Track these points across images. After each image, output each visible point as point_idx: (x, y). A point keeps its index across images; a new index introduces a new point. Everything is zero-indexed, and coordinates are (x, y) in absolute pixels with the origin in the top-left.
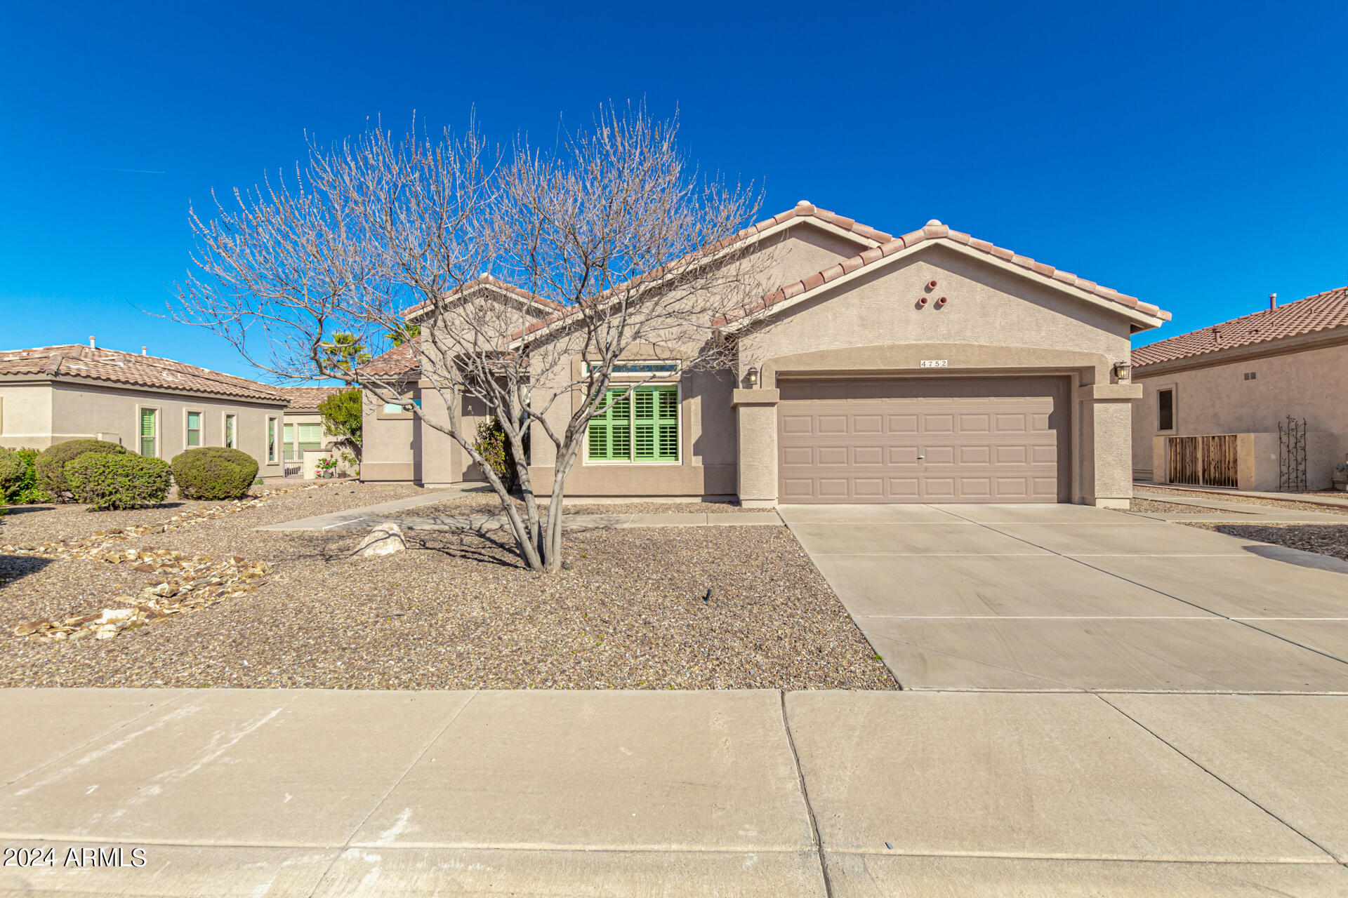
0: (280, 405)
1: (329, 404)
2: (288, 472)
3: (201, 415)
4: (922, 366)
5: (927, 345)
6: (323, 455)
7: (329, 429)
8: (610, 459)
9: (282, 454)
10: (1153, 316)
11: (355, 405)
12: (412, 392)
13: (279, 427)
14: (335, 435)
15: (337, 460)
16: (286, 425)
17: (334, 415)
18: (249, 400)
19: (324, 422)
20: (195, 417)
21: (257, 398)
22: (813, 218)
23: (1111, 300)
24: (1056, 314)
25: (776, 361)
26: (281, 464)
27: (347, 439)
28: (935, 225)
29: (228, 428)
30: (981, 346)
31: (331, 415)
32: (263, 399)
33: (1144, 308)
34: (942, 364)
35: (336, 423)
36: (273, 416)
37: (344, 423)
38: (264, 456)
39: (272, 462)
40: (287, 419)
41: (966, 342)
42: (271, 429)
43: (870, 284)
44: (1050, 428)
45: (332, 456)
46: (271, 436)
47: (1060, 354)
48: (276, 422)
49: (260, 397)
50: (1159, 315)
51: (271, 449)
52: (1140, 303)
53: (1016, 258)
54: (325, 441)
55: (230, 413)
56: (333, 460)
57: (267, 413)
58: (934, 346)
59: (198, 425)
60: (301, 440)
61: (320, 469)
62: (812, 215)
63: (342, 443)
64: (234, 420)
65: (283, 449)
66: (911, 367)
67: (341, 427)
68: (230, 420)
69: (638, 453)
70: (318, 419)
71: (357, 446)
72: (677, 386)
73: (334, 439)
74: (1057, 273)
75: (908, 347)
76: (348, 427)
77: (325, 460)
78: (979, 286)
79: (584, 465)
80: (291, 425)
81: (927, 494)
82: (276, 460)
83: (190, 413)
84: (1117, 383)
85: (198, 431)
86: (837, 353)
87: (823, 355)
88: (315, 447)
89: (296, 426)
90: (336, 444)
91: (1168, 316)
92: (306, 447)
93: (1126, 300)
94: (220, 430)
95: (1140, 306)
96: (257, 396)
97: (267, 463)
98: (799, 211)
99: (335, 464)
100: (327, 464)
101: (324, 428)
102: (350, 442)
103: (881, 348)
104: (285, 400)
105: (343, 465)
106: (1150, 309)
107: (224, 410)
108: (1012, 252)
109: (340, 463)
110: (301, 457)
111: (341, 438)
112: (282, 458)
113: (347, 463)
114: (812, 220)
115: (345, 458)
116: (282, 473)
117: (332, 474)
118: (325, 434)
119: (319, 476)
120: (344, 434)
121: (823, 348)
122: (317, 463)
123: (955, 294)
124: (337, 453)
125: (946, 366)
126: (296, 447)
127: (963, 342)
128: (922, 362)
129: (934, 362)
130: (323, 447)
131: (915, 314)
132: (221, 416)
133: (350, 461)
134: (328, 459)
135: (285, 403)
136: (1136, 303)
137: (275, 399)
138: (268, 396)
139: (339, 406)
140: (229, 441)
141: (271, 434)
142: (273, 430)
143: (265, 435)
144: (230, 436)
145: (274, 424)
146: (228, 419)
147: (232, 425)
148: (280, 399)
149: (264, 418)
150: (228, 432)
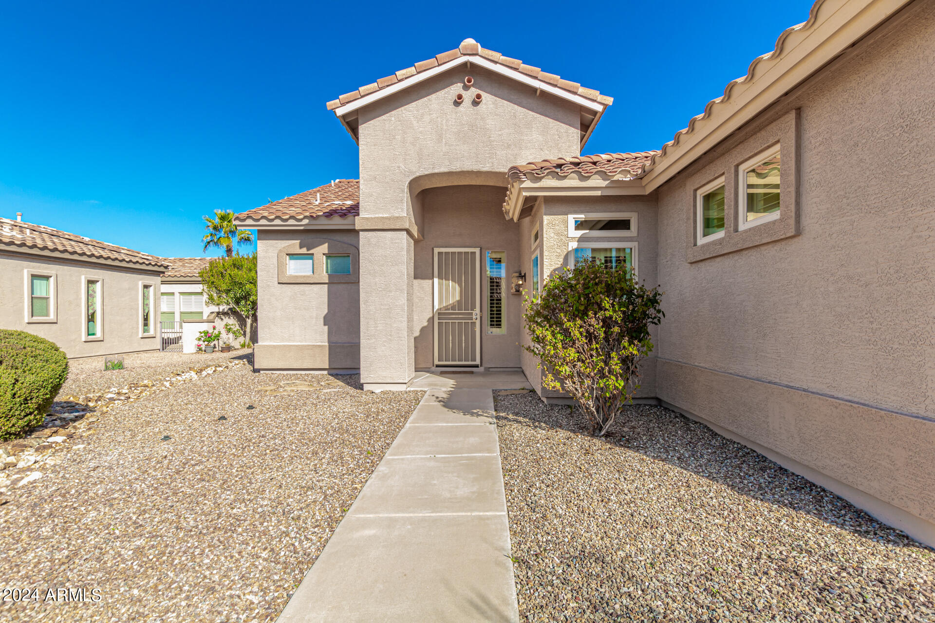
0: (157, 270)
1: (211, 270)
2: (167, 343)
3: (52, 280)
6: (205, 327)
7: (211, 298)
9: (159, 325)
11: (240, 272)
12: (326, 245)
13: (155, 295)
14: (218, 305)
15: (220, 333)
16: (163, 294)
17: (217, 282)
18: (116, 263)
19: (206, 290)
20: (44, 282)
21: (128, 262)
26: (158, 335)
27: (230, 309)
29: (89, 296)
31: (213, 283)
32: (135, 263)
35: (219, 291)
36: (147, 283)
37: (228, 291)
38: (138, 328)
39: (146, 335)
40: (165, 288)
42: (145, 297)
45: (214, 328)
46: (145, 305)
48: (151, 289)
49: (131, 261)
51: (146, 319)
54: (208, 310)
55: (92, 277)
56: (216, 332)
57: (141, 281)
59: (48, 291)
60: (182, 310)
61: (201, 343)
63: (225, 314)
64: (98, 287)
65: (159, 320)
67: (224, 295)
68: (92, 287)
70: (198, 288)
71: (241, 316)
73: (215, 309)
76: (232, 296)
77: (206, 333)
80: (173, 294)
82: (152, 332)
83: (34, 277)
85: (47, 298)
88: (197, 318)
89: (177, 295)
90: (218, 313)
92: (189, 317)
94: (78, 298)
96: (127, 260)
99: (217, 337)
100: (208, 337)
101: (205, 297)
102: (233, 312)
104: (162, 265)
105: (227, 338)
107: (84, 275)
109: (224, 335)
110: (181, 327)
111: (224, 308)
112: (158, 329)
113: (231, 335)
115: (229, 330)
116: (159, 346)
117: (215, 347)
118: (207, 304)
119: (201, 350)
120: (228, 304)
122: (198, 335)
124: (220, 324)
126: (177, 318)
130: (205, 317)
132: (79, 282)
133: (234, 333)
134: (211, 331)
135: (162, 269)
137: (150, 264)
138: (141, 261)
139: (222, 273)
140: (91, 311)
141: (145, 303)
142: (148, 299)
143: (138, 304)
144: (92, 305)
145: (149, 292)
146: (90, 285)
147: (95, 293)
148: (156, 265)
149: (137, 285)
150: (90, 301)
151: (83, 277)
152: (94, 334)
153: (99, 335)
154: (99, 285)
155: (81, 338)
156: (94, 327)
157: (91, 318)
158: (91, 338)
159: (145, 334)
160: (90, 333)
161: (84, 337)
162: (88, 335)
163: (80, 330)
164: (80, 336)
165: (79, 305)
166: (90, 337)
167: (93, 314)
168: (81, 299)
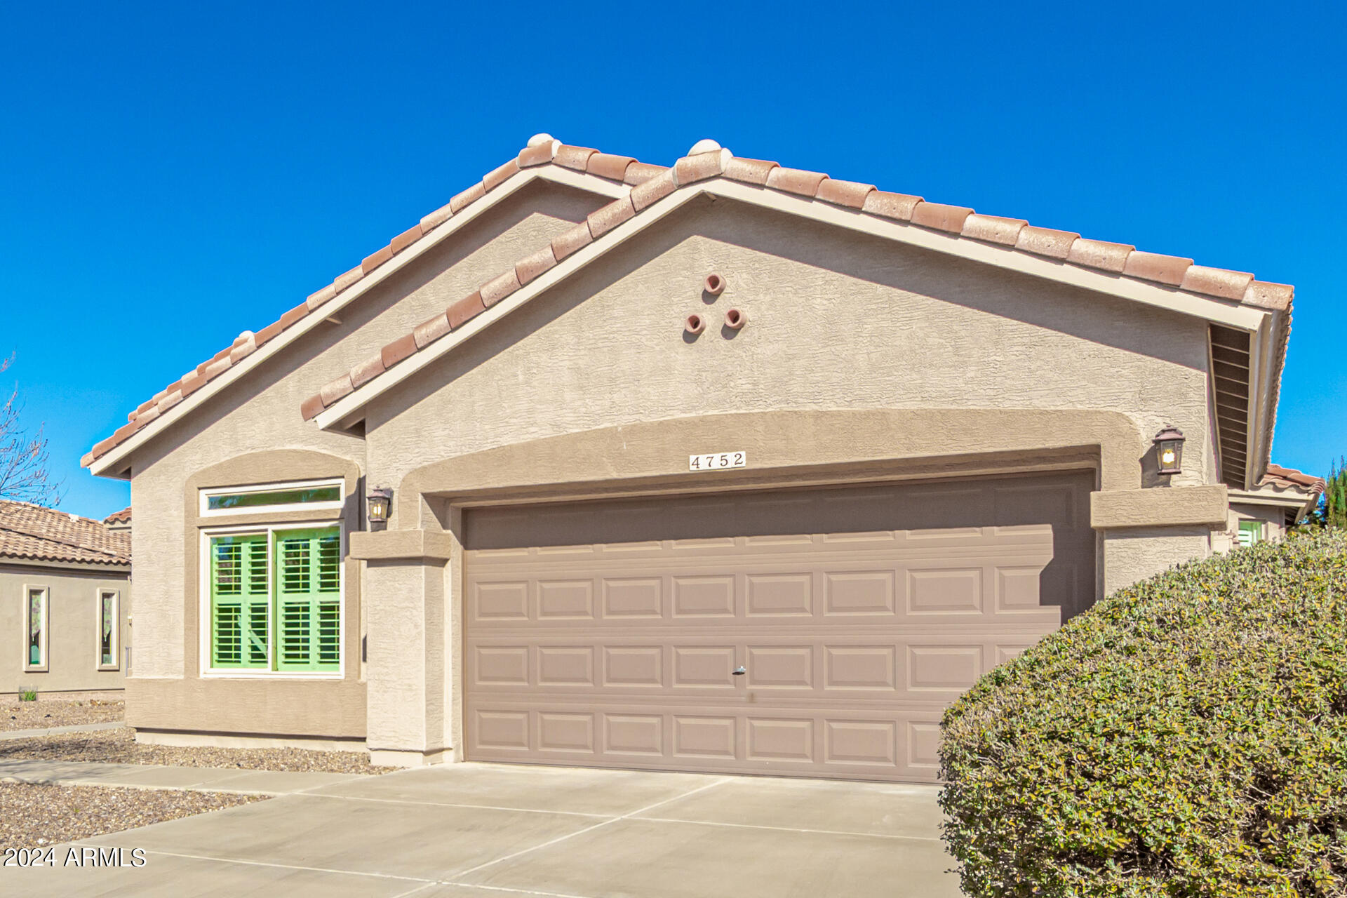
0: (121, 571)
4: (693, 468)
5: (703, 420)
8: (245, 666)
9: (124, 653)
10: (1236, 302)
13: (119, 607)
22: (552, 167)
23: (1116, 274)
24: (1002, 319)
25: (422, 472)
26: (123, 668)
28: (706, 151)
29: (32, 611)
30: (818, 416)
32: (89, 562)
33: (1206, 283)
34: (733, 460)
36: (108, 590)
38: (94, 656)
39: (106, 666)
41: (792, 407)
42: (105, 611)
43: (596, 297)
44: (1043, 602)
46: (105, 623)
47: (1009, 419)
48: (114, 599)
49: (92, 561)
50: (1250, 296)
51: (106, 643)
52: (1195, 271)
53: (875, 202)
55: (36, 586)
57: (99, 587)
58: (719, 420)
62: (549, 163)
64: (43, 598)
65: (125, 645)
66: (671, 472)
68: (35, 598)
69: (287, 656)
72: (336, 528)
74: (975, 222)
75: (664, 427)
78: (820, 275)
79: (202, 676)
81: (754, 754)
82: (114, 663)
84: (1167, 484)
86: (529, 449)
87: (502, 456)
91: (1280, 295)
93: (1153, 269)
94: (19, 614)
95: (1195, 280)
96: (79, 559)
97: (97, 668)
98: (524, 159)
103: (610, 434)
104: (128, 563)
106: (1223, 286)
107: (24, 582)
108: (864, 188)
112: (124, 659)
114: (551, 173)
116: (124, 684)
121: (506, 441)
123: (768, 298)
125: (744, 464)
127: (785, 407)
128: (692, 458)
129: (717, 457)
131: (683, 355)
132: (20, 592)
135: (127, 568)
136: (1182, 273)
137: (110, 562)
138: (98, 559)
140: (34, 632)
141: (105, 619)
142: (110, 613)
143: (95, 622)
144: (36, 623)
145: (110, 604)
146: (33, 596)
147: (39, 606)
148: (119, 562)
149: (94, 594)
150: (33, 618)
151: (25, 586)
152: (37, 663)
153: (43, 664)
154: (44, 595)
155: (21, 668)
156: (38, 652)
157: (34, 641)
158: (34, 667)
159: (104, 665)
160: (33, 661)
161: (25, 666)
162: (30, 663)
163: (21, 655)
164: (21, 664)
165: (19, 623)
166: (32, 665)
167: (37, 636)
168: (22, 615)
